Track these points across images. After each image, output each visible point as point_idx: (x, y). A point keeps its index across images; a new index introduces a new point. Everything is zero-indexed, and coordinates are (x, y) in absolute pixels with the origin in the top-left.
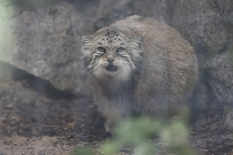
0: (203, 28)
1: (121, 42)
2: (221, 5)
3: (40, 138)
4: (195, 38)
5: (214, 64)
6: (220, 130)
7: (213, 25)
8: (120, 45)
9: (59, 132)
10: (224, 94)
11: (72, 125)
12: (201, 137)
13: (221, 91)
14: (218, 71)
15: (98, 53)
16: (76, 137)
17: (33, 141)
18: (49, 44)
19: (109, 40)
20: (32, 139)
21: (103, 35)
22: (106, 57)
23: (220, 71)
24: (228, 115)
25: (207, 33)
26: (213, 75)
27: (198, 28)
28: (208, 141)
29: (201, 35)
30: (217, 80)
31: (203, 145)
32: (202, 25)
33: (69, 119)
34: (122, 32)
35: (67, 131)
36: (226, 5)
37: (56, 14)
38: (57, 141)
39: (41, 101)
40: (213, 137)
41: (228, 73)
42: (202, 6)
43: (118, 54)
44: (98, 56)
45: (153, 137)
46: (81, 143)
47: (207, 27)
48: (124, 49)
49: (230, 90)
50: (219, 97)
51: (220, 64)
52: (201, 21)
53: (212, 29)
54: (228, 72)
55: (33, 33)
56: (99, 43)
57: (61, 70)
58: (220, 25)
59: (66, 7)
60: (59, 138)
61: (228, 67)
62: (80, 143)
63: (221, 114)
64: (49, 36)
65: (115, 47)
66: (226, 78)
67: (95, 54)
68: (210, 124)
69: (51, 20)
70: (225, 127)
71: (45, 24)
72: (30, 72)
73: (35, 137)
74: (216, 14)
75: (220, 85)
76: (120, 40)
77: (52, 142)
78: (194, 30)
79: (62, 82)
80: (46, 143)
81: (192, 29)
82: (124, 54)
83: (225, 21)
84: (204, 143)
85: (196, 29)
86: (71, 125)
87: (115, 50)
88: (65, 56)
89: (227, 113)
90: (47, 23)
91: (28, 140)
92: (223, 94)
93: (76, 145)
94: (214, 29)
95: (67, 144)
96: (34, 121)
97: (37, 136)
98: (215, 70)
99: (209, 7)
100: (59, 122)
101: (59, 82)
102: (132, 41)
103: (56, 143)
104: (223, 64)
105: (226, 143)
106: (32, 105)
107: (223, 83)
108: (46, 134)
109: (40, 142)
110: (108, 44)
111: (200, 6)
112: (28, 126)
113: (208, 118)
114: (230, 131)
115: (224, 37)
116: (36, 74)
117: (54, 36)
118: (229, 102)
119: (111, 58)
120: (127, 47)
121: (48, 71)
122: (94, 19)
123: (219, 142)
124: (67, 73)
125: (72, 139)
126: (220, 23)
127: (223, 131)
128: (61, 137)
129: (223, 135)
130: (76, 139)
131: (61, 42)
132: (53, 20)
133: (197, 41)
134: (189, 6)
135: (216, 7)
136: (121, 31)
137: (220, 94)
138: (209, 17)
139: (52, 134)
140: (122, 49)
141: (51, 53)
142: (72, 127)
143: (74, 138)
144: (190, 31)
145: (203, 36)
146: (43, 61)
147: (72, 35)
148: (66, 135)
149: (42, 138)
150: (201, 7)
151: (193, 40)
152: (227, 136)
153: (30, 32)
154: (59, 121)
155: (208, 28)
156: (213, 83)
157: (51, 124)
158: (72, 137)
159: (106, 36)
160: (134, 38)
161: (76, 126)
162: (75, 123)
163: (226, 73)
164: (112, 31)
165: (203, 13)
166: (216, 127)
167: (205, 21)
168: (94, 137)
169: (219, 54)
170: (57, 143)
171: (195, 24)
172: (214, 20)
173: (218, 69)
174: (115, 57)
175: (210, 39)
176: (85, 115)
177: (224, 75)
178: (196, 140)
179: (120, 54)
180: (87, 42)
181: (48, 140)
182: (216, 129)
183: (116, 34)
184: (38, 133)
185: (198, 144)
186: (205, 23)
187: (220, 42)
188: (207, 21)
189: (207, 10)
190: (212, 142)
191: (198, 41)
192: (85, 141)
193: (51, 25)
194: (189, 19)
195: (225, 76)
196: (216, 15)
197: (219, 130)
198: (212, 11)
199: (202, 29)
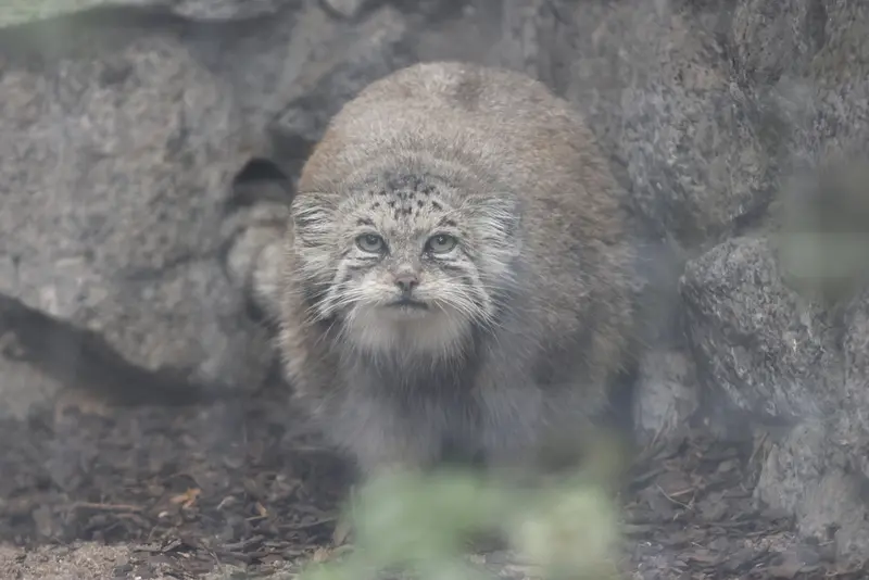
0: (676, 134)
1: (442, 214)
2: (741, 50)
3: (66, 549)
4: (645, 174)
5: (717, 271)
6: (738, 520)
7: (714, 124)
8: (440, 224)
9: (136, 526)
10: (755, 383)
11: (186, 499)
12: (667, 547)
13: (741, 372)
14: (732, 299)
15: (360, 259)
16: (200, 546)
17: (42, 561)
18: (103, 196)
19: (398, 206)
20: (36, 552)
21: (372, 193)
22: (391, 270)
23: (739, 296)
24: (769, 464)
25: (690, 153)
26: (712, 311)
27: (657, 134)
28: (691, 562)
29: (670, 162)
30: (727, 331)
31: (672, 574)
32: (673, 123)
33: (175, 478)
34: (444, 180)
35: (168, 524)
36: (762, 49)
37: (129, 84)
38: (130, 562)
39: (72, 411)
40: (712, 545)
41: (767, 306)
42: (674, 51)
43: (432, 259)
44: (357, 268)
45: (487, 543)
46: (220, 569)
47: (691, 129)
48: (455, 241)
49: (776, 369)
50: (735, 394)
51: (740, 272)
52: (667, 108)
53: (709, 138)
54: (768, 300)
55: (41, 156)
56: (360, 222)
57: (148, 293)
58: (738, 122)
59: (165, 54)
60: (140, 551)
61: (769, 283)
62: (216, 568)
63: (743, 457)
64: (102, 166)
65: (419, 233)
66: (758, 323)
67: (345, 262)
68: (701, 496)
69: (109, 108)
70: (755, 506)
71: (85, 122)
72: (29, 302)
73: (48, 547)
74: (725, 82)
75: (740, 348)
76: (440, 208)
77: (113, 564)
78: (641, 143)
79: (150, 338)
80: (90, 569)
81: (637, 140)
82: (454, 260)
83: (759, 109)
84: (677, 570)
85: (648, 139)
86: (184, 502)
87: (421, 243)
88: (163, 240)
89: (762, 454)
90: (92, 118)
91: (21, 559)
92: (750, 382)
93: (201, 575)
94: (717, 141)
95: (168, 570)
96: (44, 485)
97: (56, 543)
98: (721, 292)
99: (697, 57)
100: (137, 491)
101: (140, 338)
102: (483, 214)
103: (128, 569)
104: (752, 273)
105: (757, 568)
106: (39, 423)
107: (748, 342)
108: (88, 536)
109: (66, 564)
110: (394, 222)
111: (664, 53)
112: (23, 503)
113: (692, 476)
114: (774, 522)
115: (752, 169)
116: (54, 311)
117: (120, 165)
118: (773, 413)
119: (407, 274)
120: (465, 234)
121: (97, 296)
122: (270, 104)
123: (735, 565)
124: (169, 304)
125: (187, 555)
126: (741, 116)
127: (746, 522)
128: (146, 547)
129: (749, 537)
130: (202, 555)
131: (147, 189)
132: (118, 104)
133: (653, 183)
134: (622, 53)
135: (725, 56)
136: (438, 177)
137: (738, 382)
138: (700, 93)
139: (112, 534)
140: (445, 240)
141: (112, 231)
142: (186, 506)
143: (195, 549)
144: (626, 147)
145: (674, 166)
146: (78, 261)
147: (189, 161)
148: (163, 536)
149: (75, 549)
150: (667, 54)
151: (640, 181)
152: (764, 540)
153: (31, 150)
154: (140, 485)
155: (694, 133)
156: (712, 342)
157: (107, 499)
158: (186, 547)
159: (383, 193)
160: (490, 201)
161: (200, 504)
162: (196, 492)
163: (762, 306)
164: (405, 178)
165: (676, 79)
166: (722, 506)
167: (684, 109)
168: (271, 547)
169: (737, 234)
170: (131, 570)
171: (646, 119)
172: (718, 105)
173: (733, 289)
174: (421, 270)
175: (702, 176)
176: (234, 464)
177: (754, 312)
178: (645, 558)
179: (439, 259)
180: (313, 217)
181: (95, 557)
182: (724, 517)
183: (420, 187)
184: (59, 533)
185: (657, 571)
186: (682, 116)
187: (739, 189)
188: (691, 110)
189: (689, 66)
190: (707, 563)
191: (658, 185)
192: (233, 561)
193: (110, 124)
194: (624, 102)
195: (759, 316)
196: (725, 85)
197: (733, 518)
198: (712, 71)
199: (674, 140)
